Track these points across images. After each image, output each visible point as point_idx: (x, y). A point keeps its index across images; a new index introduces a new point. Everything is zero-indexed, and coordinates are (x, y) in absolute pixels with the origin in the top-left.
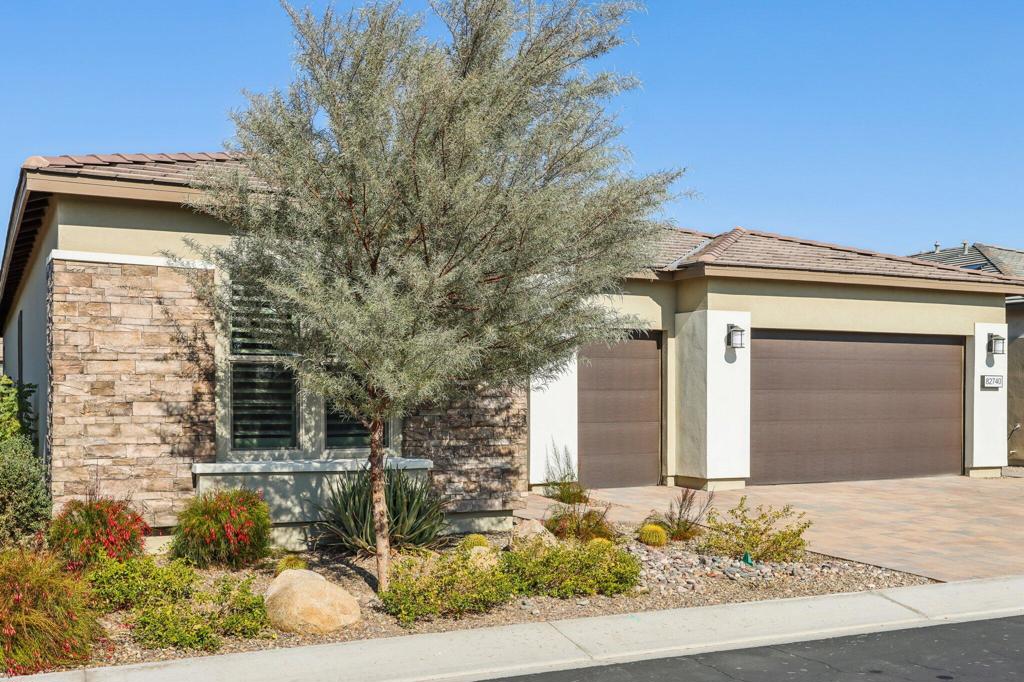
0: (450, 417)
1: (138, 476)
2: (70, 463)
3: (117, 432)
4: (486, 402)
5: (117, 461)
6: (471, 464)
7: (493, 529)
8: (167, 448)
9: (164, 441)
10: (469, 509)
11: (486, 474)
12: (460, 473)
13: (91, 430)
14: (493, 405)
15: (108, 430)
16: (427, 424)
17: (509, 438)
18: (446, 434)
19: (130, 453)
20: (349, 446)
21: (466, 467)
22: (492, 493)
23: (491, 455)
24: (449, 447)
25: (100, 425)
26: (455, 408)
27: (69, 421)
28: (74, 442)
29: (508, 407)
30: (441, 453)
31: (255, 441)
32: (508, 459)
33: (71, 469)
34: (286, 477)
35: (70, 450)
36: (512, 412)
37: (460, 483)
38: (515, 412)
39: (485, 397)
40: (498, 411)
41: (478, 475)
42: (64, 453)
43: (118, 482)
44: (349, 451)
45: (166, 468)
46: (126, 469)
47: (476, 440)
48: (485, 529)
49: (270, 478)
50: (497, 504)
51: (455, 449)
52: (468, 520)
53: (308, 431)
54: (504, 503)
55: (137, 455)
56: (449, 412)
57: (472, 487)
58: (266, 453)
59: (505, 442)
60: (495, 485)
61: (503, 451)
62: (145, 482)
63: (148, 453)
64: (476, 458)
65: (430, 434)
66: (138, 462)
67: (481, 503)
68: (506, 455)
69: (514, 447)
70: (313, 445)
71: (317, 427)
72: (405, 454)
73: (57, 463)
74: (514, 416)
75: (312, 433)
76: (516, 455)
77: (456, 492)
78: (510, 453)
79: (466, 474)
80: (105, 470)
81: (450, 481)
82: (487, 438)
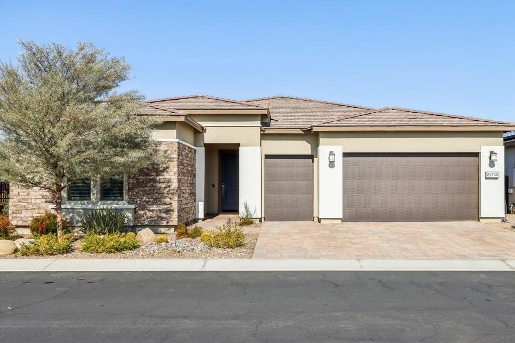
0: (146, 190)
1: (35, 209)
2: (14, 204)
3: (28, 194)
4: (160, 184)
5: (28, 204)
6: (154, 208)
7: (166, 232)
8: (44, 200)
9: (43, 198)
10: (153, 224)
11: (160, 211)
12: (149, 211)
13: (21, 193)
14: (163, 186)
15: (26, 194)
16: (136, 192)
17: (170, 198)
18: (144, 196)
19: (33, 201)
20: (109, 200)
21: (151, 209)
22: (162, 218)
23: (162, 204)
24: (145, 201)
25: (23, 192)
26: (148, 187)
27: (14, 190)
28: (16, 197)
29: (169, 187)
30: (142, 203)
31: (78, 198)
32: (169, 206)
33: (14, 206)
34: (81, 210)
35: (15, 200)
36: (171, 188)
37: (149, 214)
38: (173, 188)
39: (160, 183)
40: (165, 188)
41: (157, 212)
42: (13, 201)
43: (29, 211)
44: (108, 202)
45: (43, 206)
46: (31, 206)
47: (156, 199)
48: (163, 232)
49: (75, 210)
50: (165, 223)
51: (147, 202)
52: (155, 228)
53: (93, 195)
54: (167, 222)
55: (35, 202)
56: (145, 188)
57: (155, 216)
58: (79, 202)
59: (168, 200)
60: (164, 215)
61: (168, 203)
62: (37, 211)
63: (38, 201)
64: (156, 205)
65: (138, 196)
66: (35, 204)
67: (158, 222)
68: (169, 204)
69: (172, 202)
70: (95, 200)
71: (97, 193)
72: (129, 203)
73: (11, 204)
74: (172, 190)
75: (95, 196)
76: (173, 204)
77: (148, 218)
78: (170, 204)
79: (152, 211)
80: (25, 206)
81: (146, 214)
82: (161, 198)
